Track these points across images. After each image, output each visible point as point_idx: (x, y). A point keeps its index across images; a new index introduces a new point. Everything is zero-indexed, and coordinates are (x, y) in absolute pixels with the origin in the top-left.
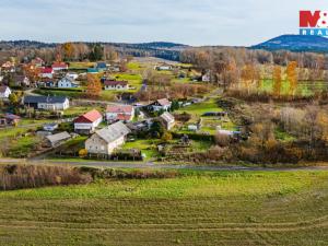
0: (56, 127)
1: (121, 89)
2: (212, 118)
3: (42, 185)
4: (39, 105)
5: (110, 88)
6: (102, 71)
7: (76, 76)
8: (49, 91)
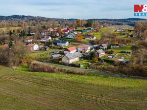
0: (58, 52)
1: (91, 39)
2: (123, 54)
3: (42, 72)
4: (57, 44)
5: (87, 38)
6: (88, 31)
7: (76, 33)
8: (64, 39)
